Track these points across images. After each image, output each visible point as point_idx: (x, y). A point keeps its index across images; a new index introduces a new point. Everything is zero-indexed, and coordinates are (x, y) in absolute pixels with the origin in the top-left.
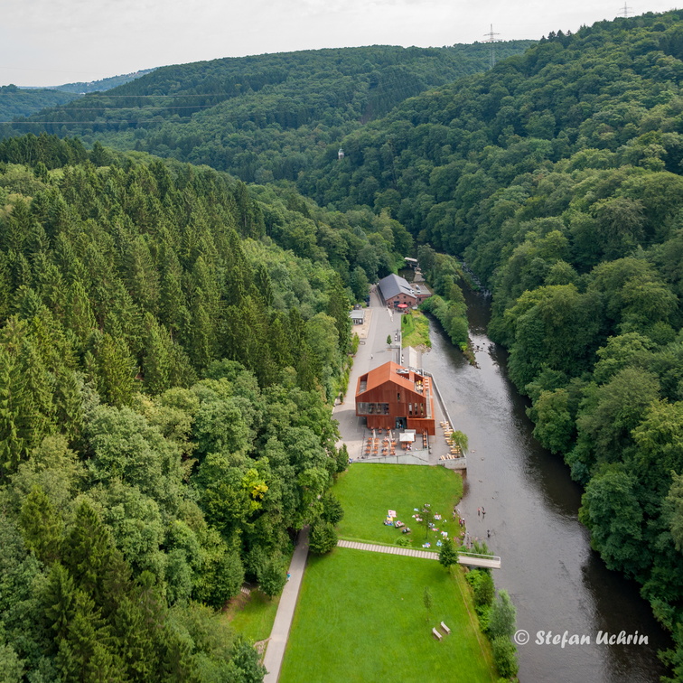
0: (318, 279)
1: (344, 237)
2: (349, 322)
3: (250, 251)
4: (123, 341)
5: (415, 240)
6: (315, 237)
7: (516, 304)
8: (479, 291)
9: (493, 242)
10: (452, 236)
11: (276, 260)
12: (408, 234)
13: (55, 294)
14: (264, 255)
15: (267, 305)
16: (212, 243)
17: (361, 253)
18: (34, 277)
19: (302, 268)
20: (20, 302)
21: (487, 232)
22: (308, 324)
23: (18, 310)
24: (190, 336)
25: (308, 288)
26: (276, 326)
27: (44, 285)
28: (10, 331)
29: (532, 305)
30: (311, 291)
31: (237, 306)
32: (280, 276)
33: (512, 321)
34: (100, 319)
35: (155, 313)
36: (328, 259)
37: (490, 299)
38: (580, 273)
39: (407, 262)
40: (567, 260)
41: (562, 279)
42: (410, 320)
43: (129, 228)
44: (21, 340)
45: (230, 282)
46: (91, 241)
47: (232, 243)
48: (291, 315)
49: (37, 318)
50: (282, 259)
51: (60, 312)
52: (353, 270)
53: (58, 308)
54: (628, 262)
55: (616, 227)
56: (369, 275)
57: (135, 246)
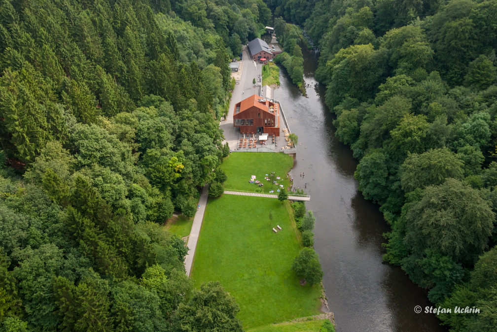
0: (208, 42)
1: (225, 12)
2: (229, 70)
3: (161, 22)
4: (84, 84)
5: (273, 14)
6: (205, 12)
7: (334, 57)
8: (312, 49)
9: (324, 15)
10: (298, 11)
11: (179, 28)
12: (269, 10)
13: (32, 53)
14: (171, 25)
15: (176, 59)
16: (135, 16)
17: (237, 24)
18: (14, 42)
19: (197, 34)
20: (9, 58)
21: (321, 8)
22: (203, 72)
23: (9, 65)
24: (127, 81)
25: (202, 48)
26: (182, 73)
27: (23, 47)
28: (8, 79)
29: (344, 58)
30: (204, 50)
31: (156, 61)
32: (183, 40)
33: (331, 68)
34: (67, 70)
35: (102, 65)
36: (214, 28)
37: (319, 55)
38: (377, 36)
39: (267, 30)
40: (370, 27)
41: (365, 41)
42: (268, 69)
43: (74, 5)
44: (17, 85)
45: (150, 44)
46: (49, 15)
47: (148, 16)
48: (191, 66)
49: (23, 70)
50: (183, 28)
51: (39, 66)
52: (231, 36)
53: (36, 63)
54: (409, 28)
55: (406, 4)
56: (242, 39)
57: (81, 19)
